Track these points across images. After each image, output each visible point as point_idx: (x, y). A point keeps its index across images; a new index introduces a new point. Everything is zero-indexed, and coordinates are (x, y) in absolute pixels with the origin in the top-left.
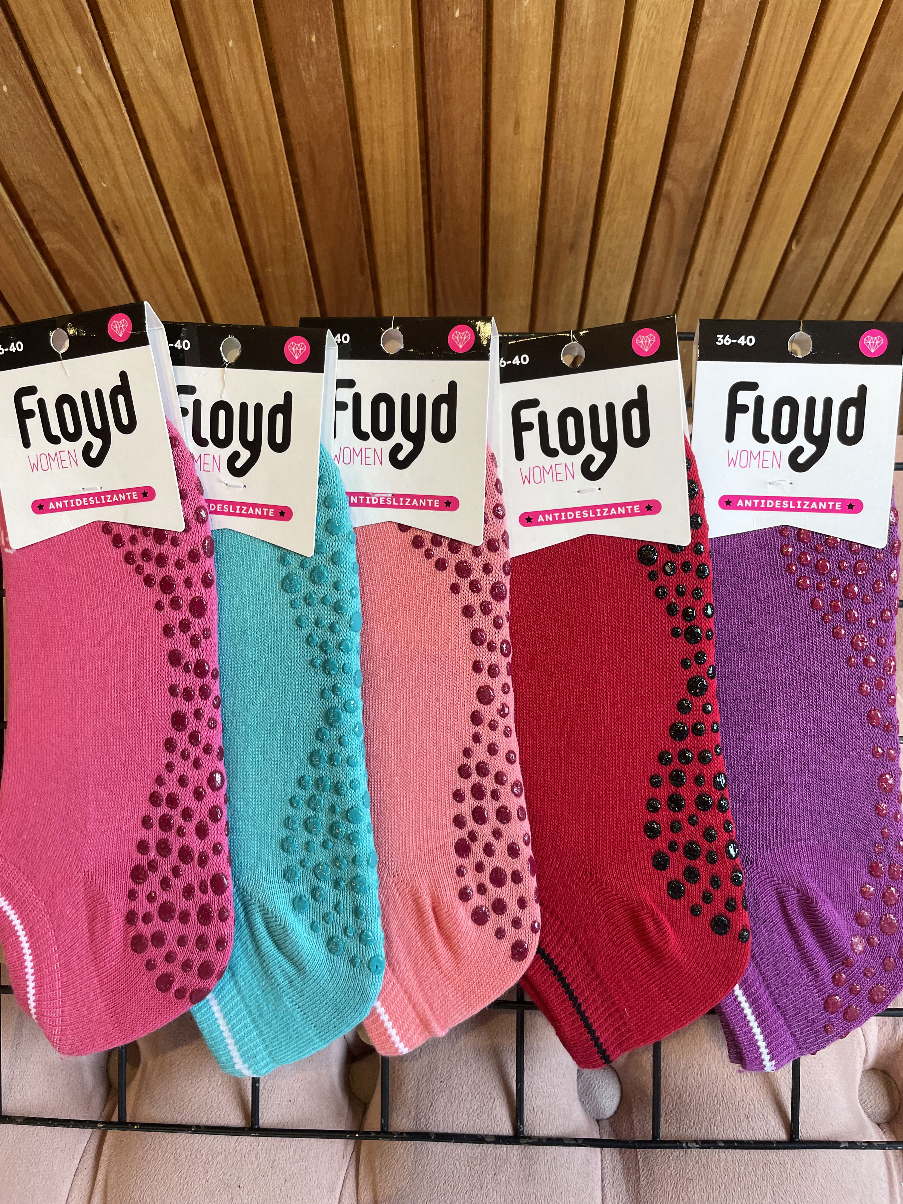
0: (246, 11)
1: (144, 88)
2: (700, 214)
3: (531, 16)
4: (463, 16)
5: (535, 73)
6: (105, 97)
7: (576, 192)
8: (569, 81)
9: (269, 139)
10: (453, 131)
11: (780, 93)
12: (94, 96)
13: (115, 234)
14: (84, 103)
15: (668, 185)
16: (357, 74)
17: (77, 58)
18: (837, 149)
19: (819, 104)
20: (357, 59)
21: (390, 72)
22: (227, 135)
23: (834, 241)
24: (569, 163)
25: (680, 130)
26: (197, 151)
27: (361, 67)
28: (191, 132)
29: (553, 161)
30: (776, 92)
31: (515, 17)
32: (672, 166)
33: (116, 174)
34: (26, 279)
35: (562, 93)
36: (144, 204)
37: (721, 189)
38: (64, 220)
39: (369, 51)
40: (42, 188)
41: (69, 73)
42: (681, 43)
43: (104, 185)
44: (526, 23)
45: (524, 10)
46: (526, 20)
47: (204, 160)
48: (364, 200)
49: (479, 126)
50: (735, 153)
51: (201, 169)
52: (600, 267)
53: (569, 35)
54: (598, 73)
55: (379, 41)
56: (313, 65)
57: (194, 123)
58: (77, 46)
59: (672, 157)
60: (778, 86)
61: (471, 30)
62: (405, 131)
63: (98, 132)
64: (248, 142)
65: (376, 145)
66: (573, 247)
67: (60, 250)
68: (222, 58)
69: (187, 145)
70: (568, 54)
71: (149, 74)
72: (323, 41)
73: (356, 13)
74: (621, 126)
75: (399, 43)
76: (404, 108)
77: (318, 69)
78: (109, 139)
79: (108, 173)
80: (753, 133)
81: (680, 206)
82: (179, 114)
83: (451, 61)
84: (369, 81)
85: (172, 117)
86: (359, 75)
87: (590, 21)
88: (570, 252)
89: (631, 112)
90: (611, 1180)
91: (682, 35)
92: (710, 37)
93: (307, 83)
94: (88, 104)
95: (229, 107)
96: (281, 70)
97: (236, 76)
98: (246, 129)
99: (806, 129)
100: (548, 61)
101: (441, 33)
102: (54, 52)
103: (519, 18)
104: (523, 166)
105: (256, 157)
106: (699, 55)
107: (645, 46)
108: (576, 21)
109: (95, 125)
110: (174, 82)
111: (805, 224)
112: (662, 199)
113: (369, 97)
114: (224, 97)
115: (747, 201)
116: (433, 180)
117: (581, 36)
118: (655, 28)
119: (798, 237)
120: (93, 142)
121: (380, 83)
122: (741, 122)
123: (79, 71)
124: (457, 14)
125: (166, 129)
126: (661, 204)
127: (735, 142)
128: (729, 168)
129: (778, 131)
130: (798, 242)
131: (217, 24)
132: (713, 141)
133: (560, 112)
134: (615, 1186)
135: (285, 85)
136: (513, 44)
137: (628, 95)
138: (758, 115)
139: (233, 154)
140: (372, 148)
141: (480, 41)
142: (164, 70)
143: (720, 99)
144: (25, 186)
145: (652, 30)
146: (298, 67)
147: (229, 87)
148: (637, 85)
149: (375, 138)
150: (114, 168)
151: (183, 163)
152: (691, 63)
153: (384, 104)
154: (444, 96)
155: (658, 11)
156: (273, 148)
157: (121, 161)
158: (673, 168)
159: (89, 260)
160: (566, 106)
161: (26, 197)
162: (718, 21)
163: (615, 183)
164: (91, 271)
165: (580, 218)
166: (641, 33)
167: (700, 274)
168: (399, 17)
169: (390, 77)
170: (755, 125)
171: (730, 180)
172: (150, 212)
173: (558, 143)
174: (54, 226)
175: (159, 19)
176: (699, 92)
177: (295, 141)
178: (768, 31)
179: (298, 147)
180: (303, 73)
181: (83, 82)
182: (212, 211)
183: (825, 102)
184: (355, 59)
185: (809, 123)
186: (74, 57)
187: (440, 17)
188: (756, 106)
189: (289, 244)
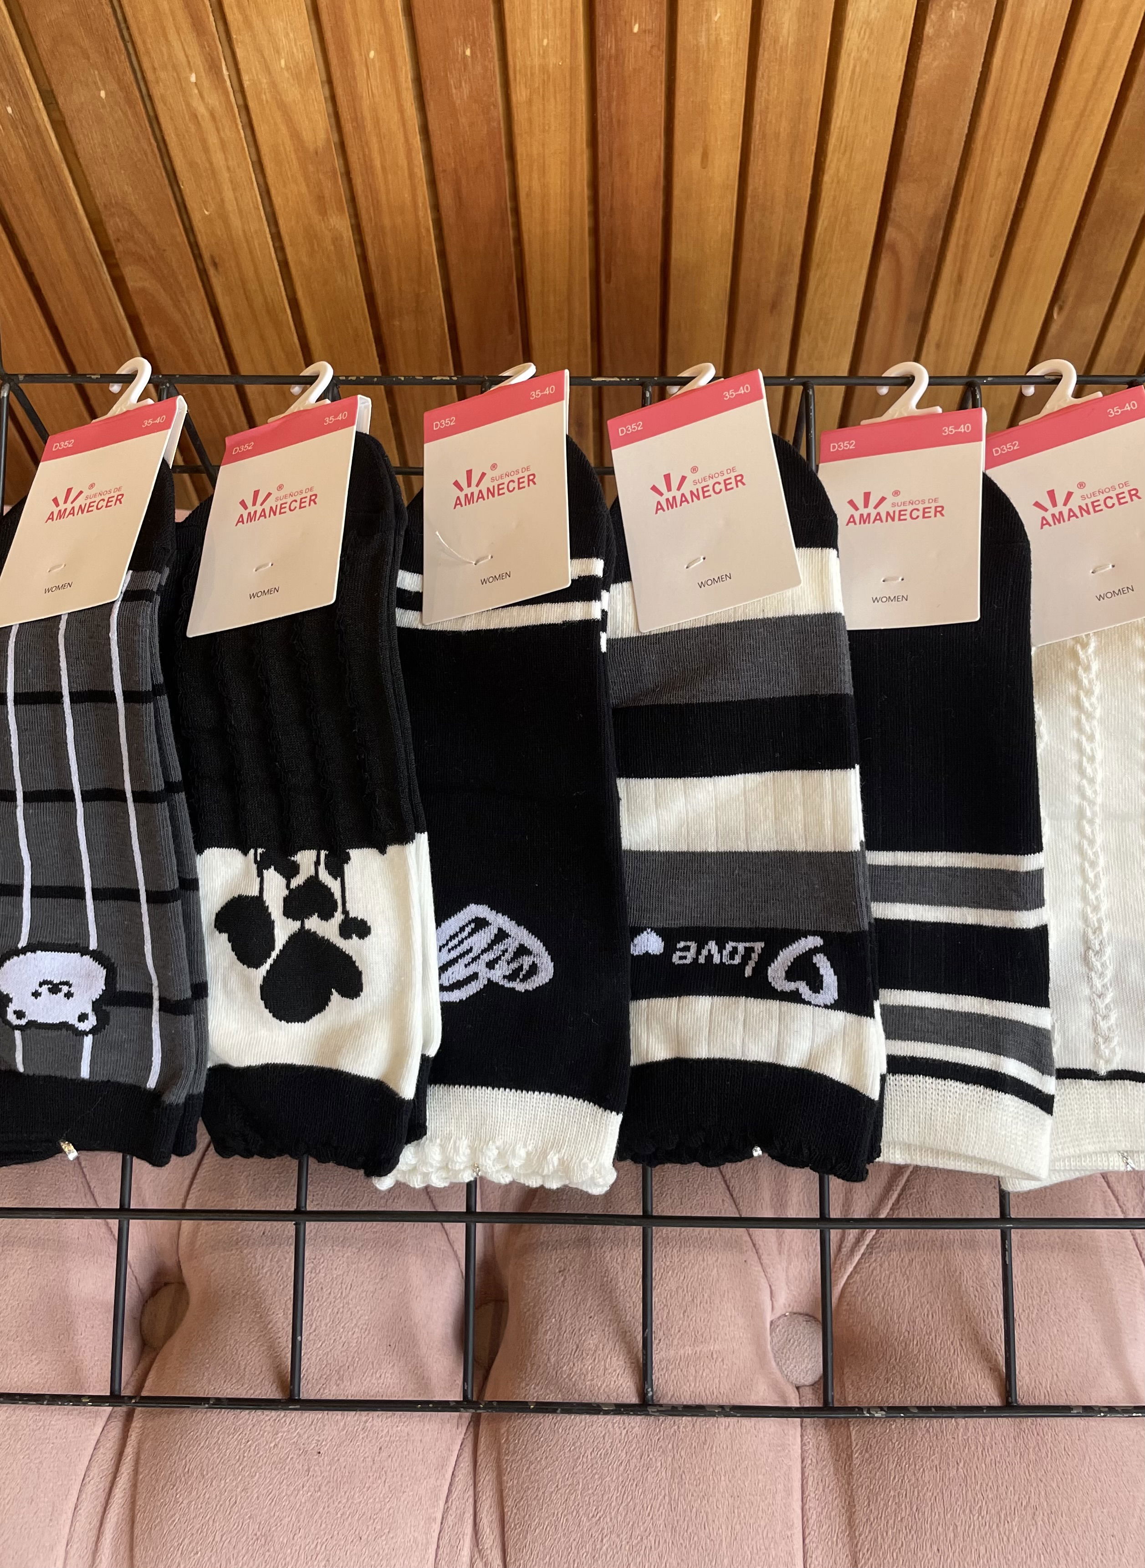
0: (392, 19)
1: (267, 101)
2: (933, 270)
3: (722, 33)
4: (643, 31)
5: (727, 97)
6: (220, 110)
7: (778, 238)
8: (767, 108)
9: (409, 164)
10: (628, 162)
11: (1023, 125)
12: (207, 108)
13: (211, 271)
14: (195, 116)
15: (891, 233)
16: (516, 93)
17: (192, 64)
18: (1099, 195)
19: (1072, 139)
20: (518, 76)
21: (555, 92)
22: (359, 159)
23: (1106, 309)
24: (769, 203)
25: (903, 167)
26: (321, 176)
27: (522, 86)
28: (317, 153)
29: (749, 200)
30: (1019, 125)
31: (703, 34)
32: (895, 209)
33: (222, 200)
34: (96, 325)
35: (759, 121)
36: (252, 237)
37: (958, 238)
38: (153, 252)
39: (531, 68)
40: (132, 213)
41: (180, 82)
42: (900, 67)
43: (207, 213)
44: (716, 40)
45: (714, 26)
46: (716, 38)
47: (328, 188)
48: (519, 241)
49: (659, 157)
50: (973, 198)
51: (324, 197)
52: (810, 334)
53: (766, 55)
54: (802, 99)
55: (544, 57)
56: (465, 81)
57: (321, 143)
58: (194, 51)
59: (894, 200)
60: (1020, 118)
61: (652, 47)
62: (570, 159)
63: (206, 150)
64: (384, 168)
65: (535, 175)
66: (774, 306)
67: (143, 290)
68: (360, 71)
69: (311, 168)
70: (765, 78)
71: (273, 84)
72: (479, 55)
73: (519, 25)
74: (831, 162)
75: (568, 60)
76: (570, 132)
77: (471, 87)
78: (218, 158)
79: (213, 198)
80: (993, 174)
81: (908, 261)
82: (304, 133)
83: (627, 82)
84: (530, 102)
85: (296, 135)
86: (519, 94)
87: (791, 40)
88: (771, 312)
89: (843, 146)
90: (814, 1460)
91: (901, 57)
92: (934, 59)
93: (458, 102)
94: (200, 118)
95: (364, 127)
96: (427, 85)
97: (375, 91)
98: (382, 150)
99: (1059, 169)
100: (742, 84)
101: (617, 50)
102: (166, 57)
103: (708, 36)
104: (712, 205)
105: (391, 187)
106: (922, 81)
107: (858, 69)
108: (775, 41)
109: (204, 142)
110: (302, 96)
111: (1066, 286)
112: (884, 250)
113: (530, 121)
114: (359, 114)
115: (991, 256)
116: (603, 220)
117: (781, 56)
118: (868, 49)
119: (1060, 302)
120: (199, 161)
121: (544, 104)
122: (978, 159)
123: (193, 78)
124: (636, 29)
125: (288, 149)
126: (883, 256)
127: (972, 184)
128: (967, 215)
129: (1024, 172)
130: (1061, 308)
131: (358, 32)
132: (944, 181)
133: (757, 143)
134: (819, 1467)
135: (432, 104)
136: (700, 64)
137: (838, 125)
138: (998, 151)
139: (363, 181)
140: (530, 180)
141: (663, 60)
142: (291, 81)
143: (950, 132)
144: (113, 210)
145: (865, 52)
146: (448, 85)
147: (366, 104)
148: (849, 114)
149: (535, 168)
150: (220, 193)
151: (304, 189)
152: (913, 90)
153: (547, 128)
154: (619, 121)
155: (872, 29)
156: (412, 175)
157: (230, 185)
158: (896, 213)
159: (177, 304)
160: (764, 136)
161: (111, 223)
162: (944, 42)
163: (826, 229)
164: (177, 317)
165: (783, 272)
166: (852, 55)
167: (938, 346)
168: (568, 30)
169: (555, 98)
170: (995, 164)
171: (969, 230)
172: (257, 246)
173: (754, 183)
174: (140, 259)
175: (291, 24)
176: (924, 124)
177: (438, 169)
178: (1005, 55)
179: (442, 175)
180: (454, 91)
181: (196, 91)
182: (332, 248)
183: (1079, 139)
184: (515, 77)
185: (1062, 162)
186: (189, 62)
187: (616, 32)
188: (995, 141)
189: (423, 291)
